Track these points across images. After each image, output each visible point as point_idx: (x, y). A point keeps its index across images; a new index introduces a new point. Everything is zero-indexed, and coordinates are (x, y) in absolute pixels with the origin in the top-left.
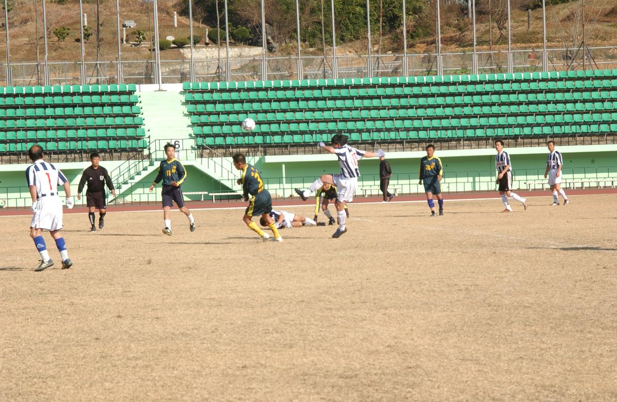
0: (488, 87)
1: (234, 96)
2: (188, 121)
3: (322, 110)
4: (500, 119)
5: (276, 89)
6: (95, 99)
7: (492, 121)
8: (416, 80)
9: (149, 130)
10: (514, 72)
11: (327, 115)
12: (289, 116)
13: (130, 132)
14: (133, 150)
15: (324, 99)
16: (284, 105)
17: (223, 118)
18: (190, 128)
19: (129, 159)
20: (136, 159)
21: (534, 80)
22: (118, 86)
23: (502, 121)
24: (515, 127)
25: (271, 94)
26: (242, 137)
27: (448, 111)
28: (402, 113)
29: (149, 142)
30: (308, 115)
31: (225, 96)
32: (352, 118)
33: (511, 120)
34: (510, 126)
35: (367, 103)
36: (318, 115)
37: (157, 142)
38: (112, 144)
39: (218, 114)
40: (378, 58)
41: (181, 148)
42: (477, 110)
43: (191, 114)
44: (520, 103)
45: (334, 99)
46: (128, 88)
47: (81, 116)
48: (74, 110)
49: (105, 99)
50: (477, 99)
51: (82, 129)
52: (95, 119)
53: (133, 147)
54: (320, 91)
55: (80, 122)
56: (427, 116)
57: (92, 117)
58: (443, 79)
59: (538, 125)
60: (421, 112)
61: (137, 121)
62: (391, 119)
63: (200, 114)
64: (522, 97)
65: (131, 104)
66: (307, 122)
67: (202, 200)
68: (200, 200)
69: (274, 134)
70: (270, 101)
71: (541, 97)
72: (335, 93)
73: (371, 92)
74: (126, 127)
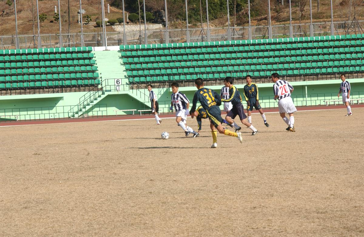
0: (300, 45)
1: (150, 53)
2: (124, 68)
3: (202, 60)
4: (307, 64)
5: (175, 48)
6: (69, 56)
7: (303, 65)
8: (257, 41)
9: (101, 74)
10: (314, 36)
11: (205, 63)
12: (183, 64)
13: (90, 75)
14: (92, 85)
15: (203, 54)
16: (179, 58)
17: (144, 66)
18: (125, 72)
19: (90, 91)
20: (94, 90)
21: (326, 41)
22: (82, 48)
23: (308, 65)
24: (316, 69)
25: (172, 51)
26: (156, 77)
27: (277, 60)
28: (249, 61)
29: (101, 81)
30: (194, 63)
31: (145, 53)
32: (220, 64)
33: (314, 64)
34: (313, 68)
35: (228, 55)
36: (200, 63)
37: (107, 80)
38: (80, 82)
39: (141, 63)
40: (234, 29)
41: (120, 84)
42: (293, 59)
43: (125, 64)
44: (319, 55)
45: (209, 53)
46: (87, 49)
47: (61, 66)
48: (56, 62)
49: (74, 56)
50: (293, 52)
51: (62, 73)
52: (69, 67)
53: (92, 83)
54: (200, 49)
55: (60, 69)
56: (264, 63)
57: (67, 66)
58: (273, 41)
59: (330, 67)
60: (260, 60)
61: (93, 68)
62: (243, 65)
63: (130, 64)
64: (320, 51)
65: (90, 59)
66: (194, 67)
67: (133, 114)
68: (132, 114)
69: (174, 75)
70: (171, 55)
71: (331, 50)
72: (209, 50)
73: (231, 49)
74: (88, 72)
